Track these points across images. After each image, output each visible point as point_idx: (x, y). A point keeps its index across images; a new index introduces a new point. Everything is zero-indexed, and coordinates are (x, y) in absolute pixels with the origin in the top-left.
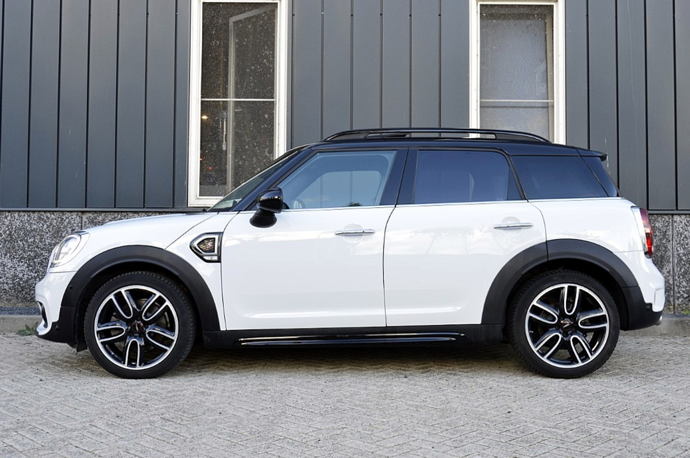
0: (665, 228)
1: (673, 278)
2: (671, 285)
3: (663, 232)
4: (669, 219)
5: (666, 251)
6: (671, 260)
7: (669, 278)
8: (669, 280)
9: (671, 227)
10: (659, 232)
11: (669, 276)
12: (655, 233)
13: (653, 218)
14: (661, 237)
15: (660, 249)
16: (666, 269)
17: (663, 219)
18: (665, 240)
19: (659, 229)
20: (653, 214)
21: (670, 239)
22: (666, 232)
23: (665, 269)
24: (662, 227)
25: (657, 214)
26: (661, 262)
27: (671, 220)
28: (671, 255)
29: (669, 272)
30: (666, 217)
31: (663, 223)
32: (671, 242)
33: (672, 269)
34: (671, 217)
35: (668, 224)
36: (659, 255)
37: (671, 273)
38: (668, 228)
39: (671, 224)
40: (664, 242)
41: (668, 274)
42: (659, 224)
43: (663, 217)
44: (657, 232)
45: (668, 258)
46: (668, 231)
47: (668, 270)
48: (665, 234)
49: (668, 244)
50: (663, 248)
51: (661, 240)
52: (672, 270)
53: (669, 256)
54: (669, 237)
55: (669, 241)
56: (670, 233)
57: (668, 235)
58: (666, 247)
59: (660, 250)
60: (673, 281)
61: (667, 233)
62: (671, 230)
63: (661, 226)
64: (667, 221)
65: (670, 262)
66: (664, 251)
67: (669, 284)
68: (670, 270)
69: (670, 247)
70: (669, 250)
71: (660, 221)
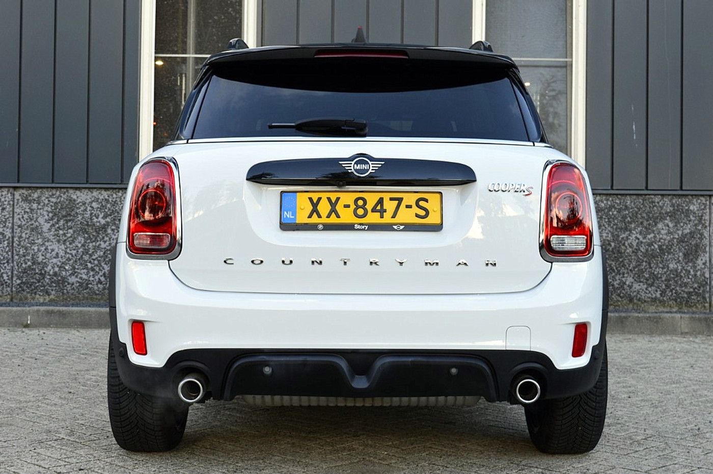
0: (701, 212)
1: (710, 271)
2: (707, 279)
3: (699, 216)
4: (706, 201)
5: (701, 239)
6: (707, 249)
7: (705, 271)
8: (704, 273)
9: (708, 210)
10: (693, 216)
11: (705, 268)
12: (689, 217)
13: (687, 200)
14: (696, 222)
15: (695, 236)
16: (702, 260)
17: (699, 201)
18: (701, 226)
19: (694, 213)
20: (687, 195)
21: (707, 224)
22: (702, 216)
23: (700, 260)
24: (698, 210)
25: (692, 195)
26: (696, 251)
27: (708, 202)
28: (708, 244)
29: (704, 264)
30: (702, 198)
31: (698, 206)
32: (708, 228)
33: (708, 259)
34: (708, 198)
35: (705, 207)
36: (693, 243)
37: (708, 264)
38: (705, 211)
39: (708, 207)
40: (700, 228)
41: (703, 266)
42: (694, 207)
43: (699, 199)
44: (691, 216)
45: (703, 247)
46: (704, 215)
47: (704, 261)
48: (701, 219)
49: (704, 231)
50: (699, 236)
51: (696, 225)
52: (708, 262)
53: (706, 244)
54: (706, 223)
55: (706, 227)
56: (707, 217)
57: (705, 220)
58: (702, 234)
59: (695, 238)
60: (710, 273)
61: (703, 218)
62: (708, 214)
63: (696, 209)
64: (704, 204)
65: (706, 252)
66: (699, 239)
67: (705, 277)
68: (706, 261)
69: (706, 234)
70: (705, 237)
71: (695, 203)
